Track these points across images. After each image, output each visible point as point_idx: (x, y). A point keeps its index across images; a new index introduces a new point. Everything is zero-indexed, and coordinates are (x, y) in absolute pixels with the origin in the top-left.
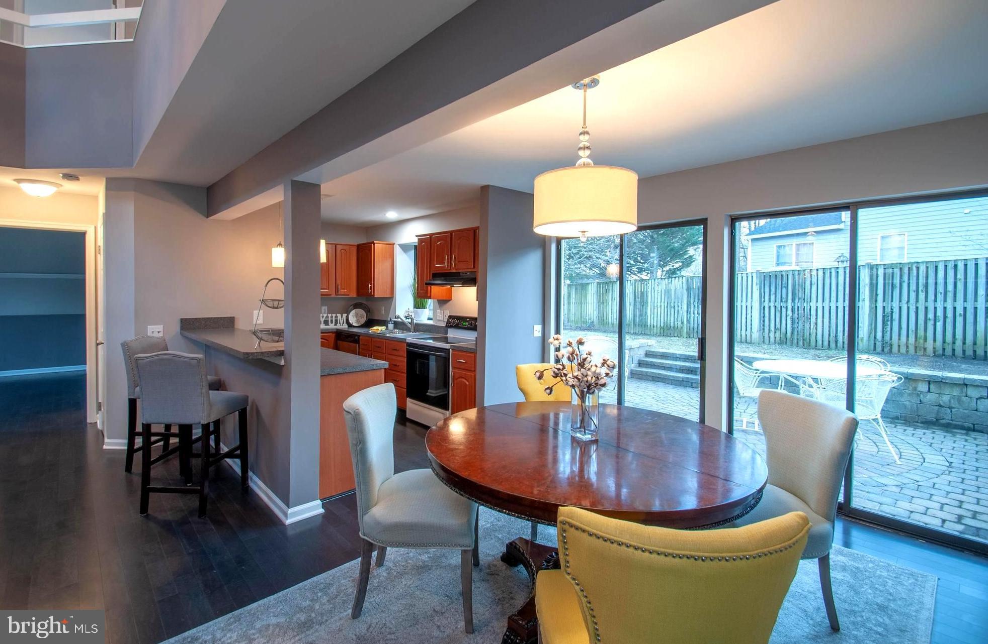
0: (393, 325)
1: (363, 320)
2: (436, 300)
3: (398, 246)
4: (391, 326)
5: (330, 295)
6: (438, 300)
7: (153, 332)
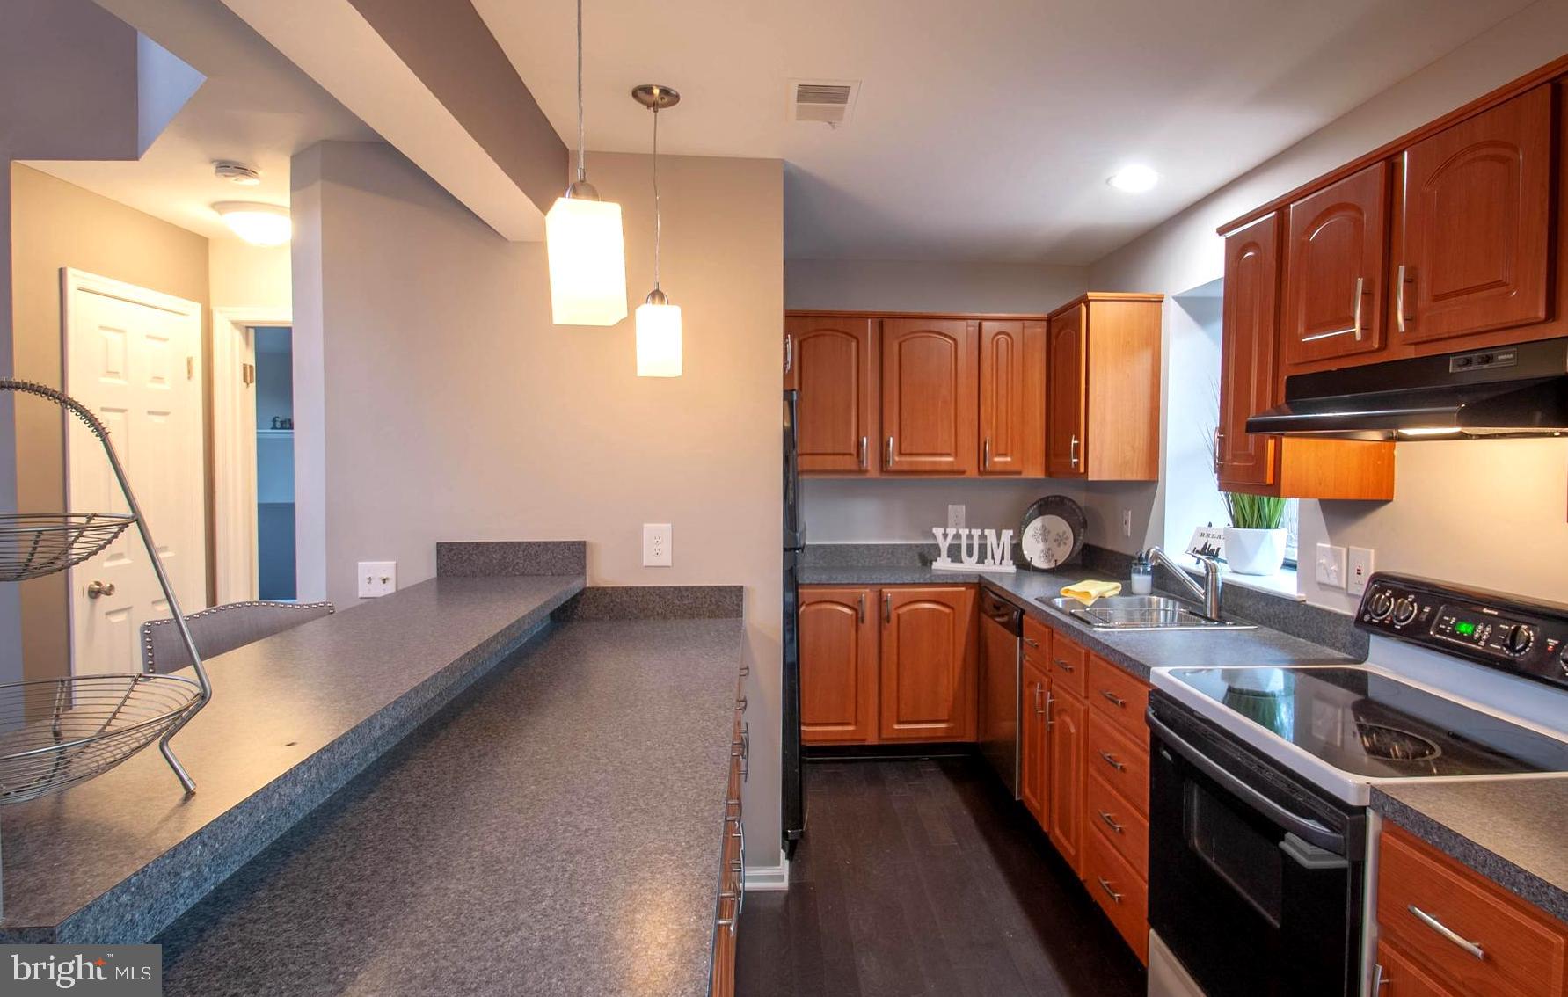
0: (1149, 578)
1: (1063, 553)
2: (1313, 503)
3: (1173, 303)
4: (1141, 581)
5: (963, 472)
6: (1321, 501)
7: (370, 579)
